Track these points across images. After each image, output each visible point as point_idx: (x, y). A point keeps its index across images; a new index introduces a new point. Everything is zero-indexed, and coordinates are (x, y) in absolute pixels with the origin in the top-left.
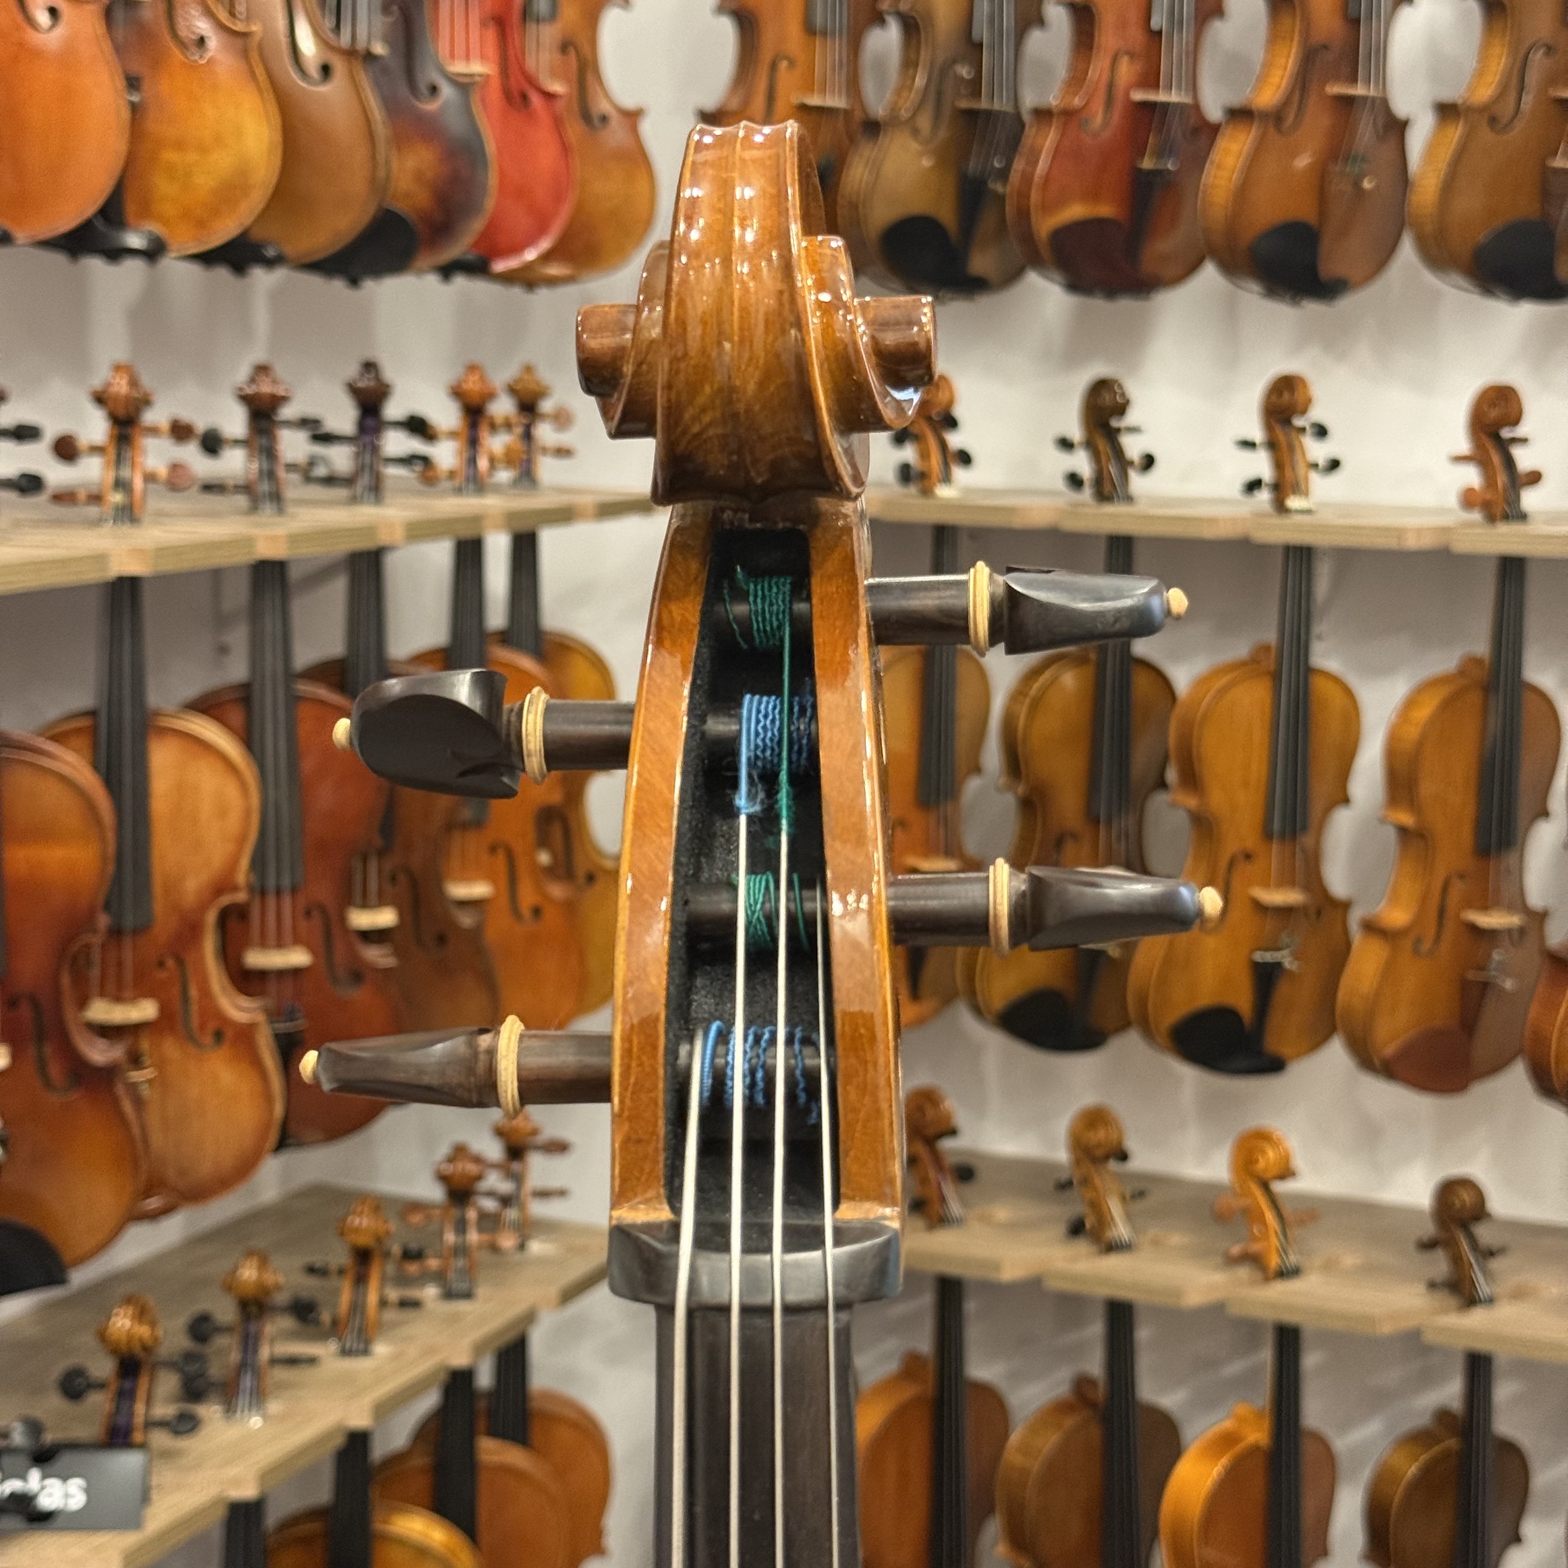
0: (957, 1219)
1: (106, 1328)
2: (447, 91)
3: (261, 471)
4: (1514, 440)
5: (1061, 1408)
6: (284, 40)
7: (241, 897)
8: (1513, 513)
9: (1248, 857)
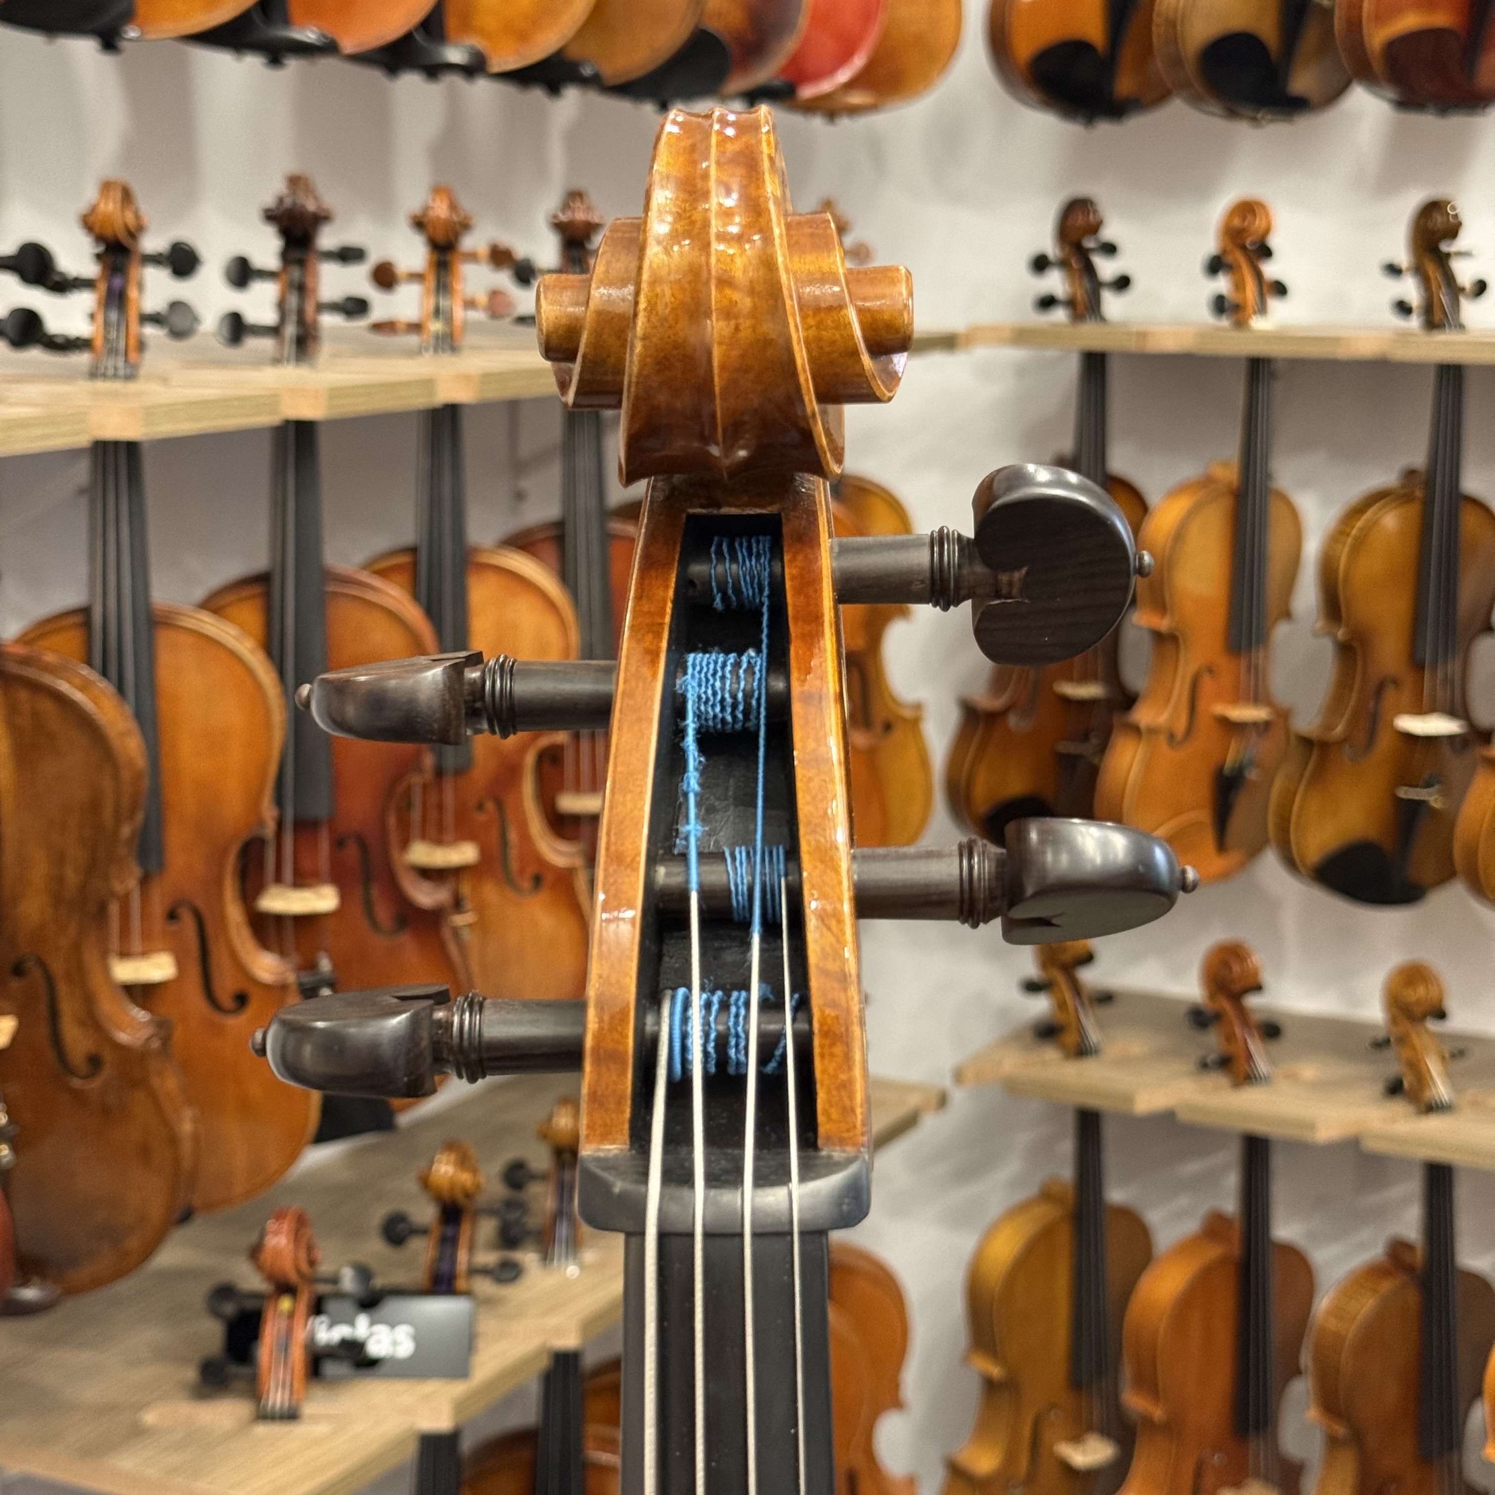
0: (1265, 1077)
1: (429, 1174)
5: (1375, 1272)
7: (560, 739)
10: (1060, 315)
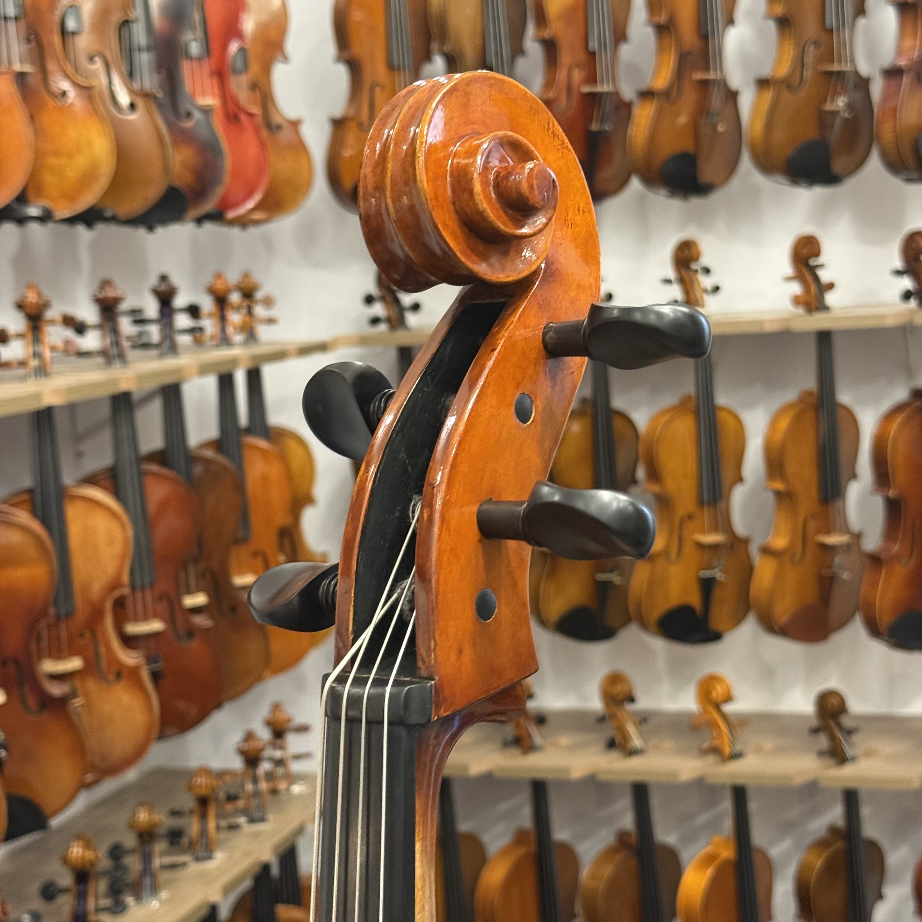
0: (539, 747)
1: (67, 856)
2: (197, 115)
3: (112, 343)
4: (817, 266)
5: (611, 851)
6: (106, 92)
7: (126, 591)
8: (822, 307)
9: (690, 517)
10: (383, 327)
